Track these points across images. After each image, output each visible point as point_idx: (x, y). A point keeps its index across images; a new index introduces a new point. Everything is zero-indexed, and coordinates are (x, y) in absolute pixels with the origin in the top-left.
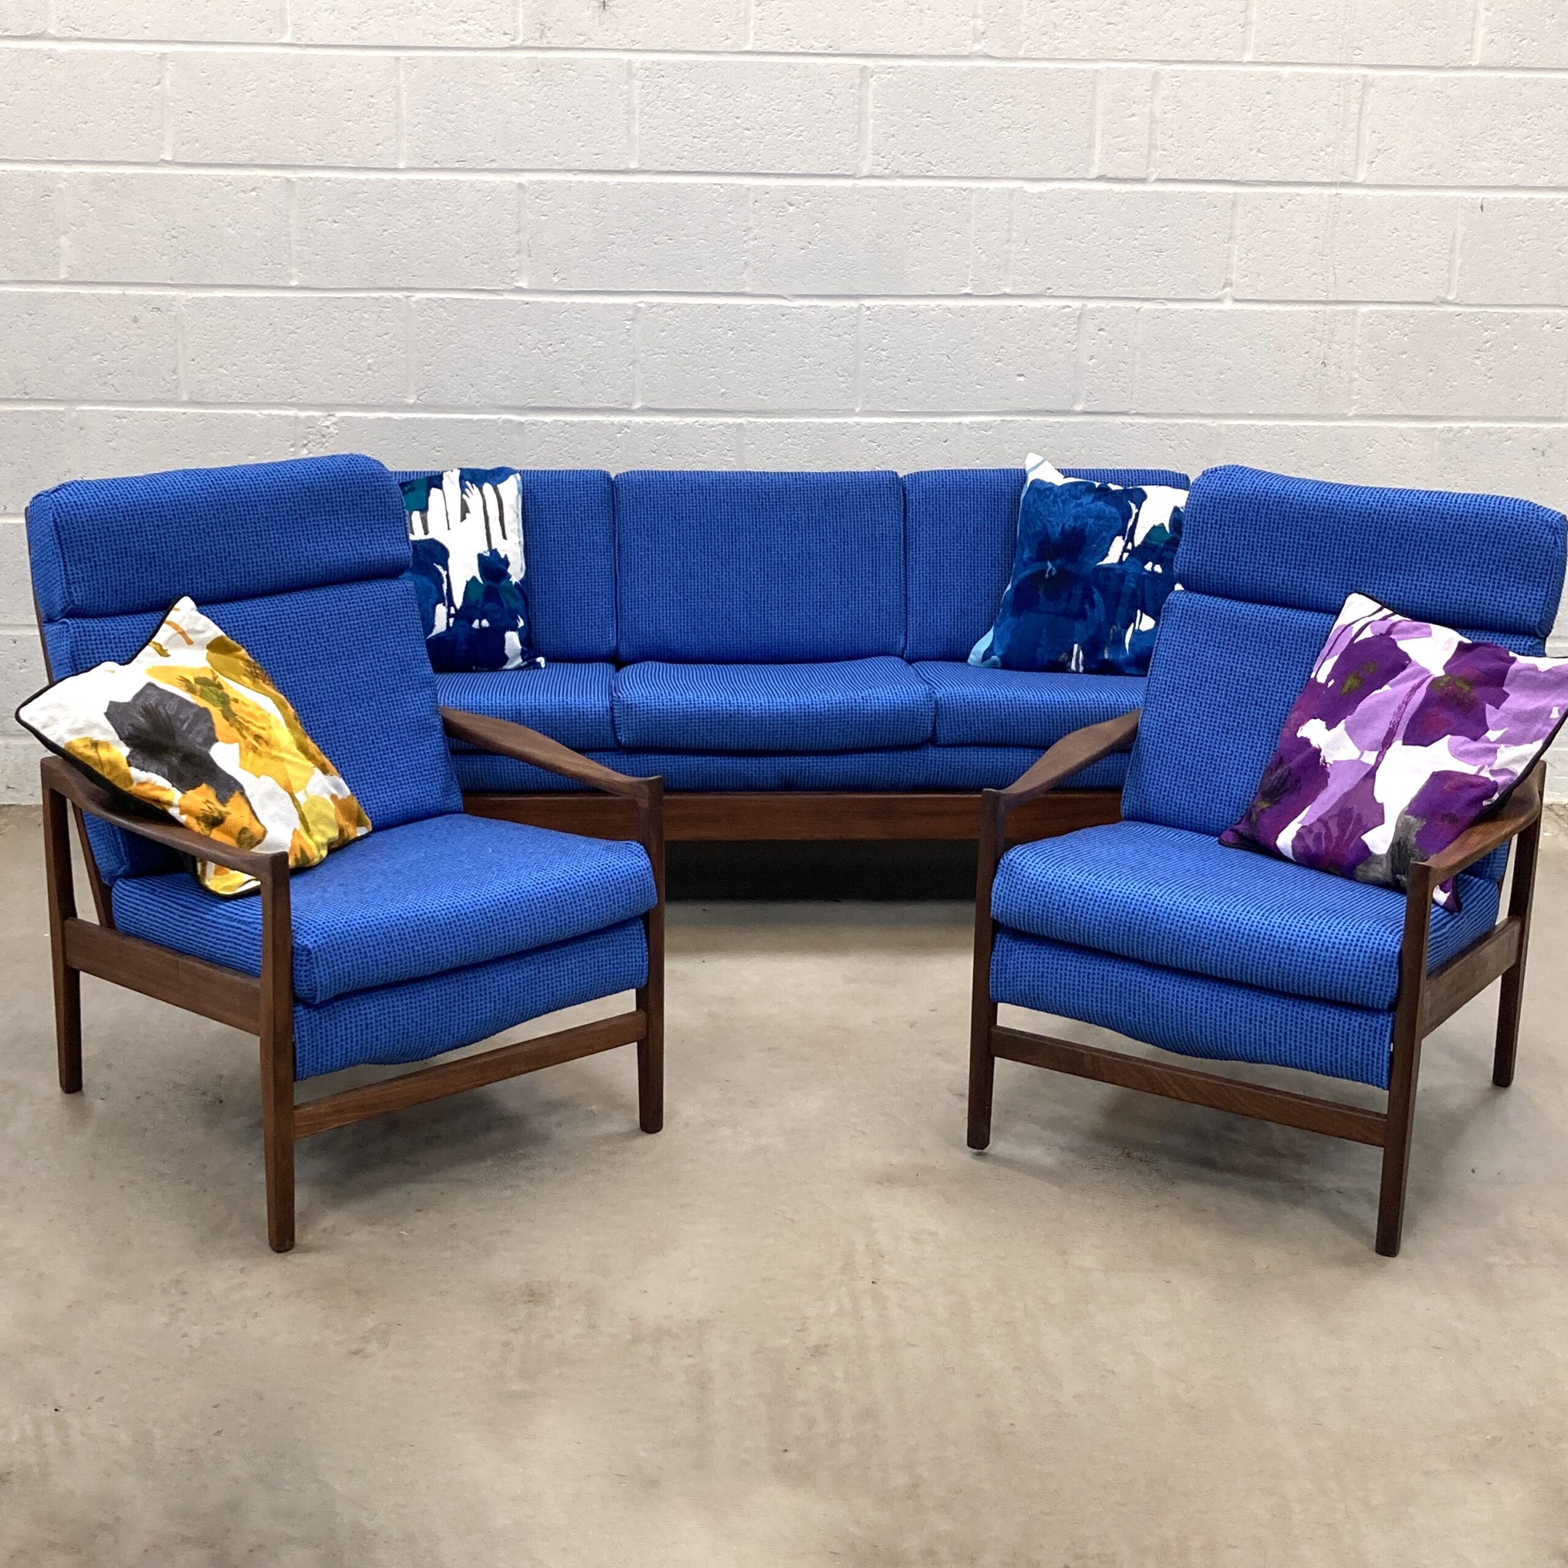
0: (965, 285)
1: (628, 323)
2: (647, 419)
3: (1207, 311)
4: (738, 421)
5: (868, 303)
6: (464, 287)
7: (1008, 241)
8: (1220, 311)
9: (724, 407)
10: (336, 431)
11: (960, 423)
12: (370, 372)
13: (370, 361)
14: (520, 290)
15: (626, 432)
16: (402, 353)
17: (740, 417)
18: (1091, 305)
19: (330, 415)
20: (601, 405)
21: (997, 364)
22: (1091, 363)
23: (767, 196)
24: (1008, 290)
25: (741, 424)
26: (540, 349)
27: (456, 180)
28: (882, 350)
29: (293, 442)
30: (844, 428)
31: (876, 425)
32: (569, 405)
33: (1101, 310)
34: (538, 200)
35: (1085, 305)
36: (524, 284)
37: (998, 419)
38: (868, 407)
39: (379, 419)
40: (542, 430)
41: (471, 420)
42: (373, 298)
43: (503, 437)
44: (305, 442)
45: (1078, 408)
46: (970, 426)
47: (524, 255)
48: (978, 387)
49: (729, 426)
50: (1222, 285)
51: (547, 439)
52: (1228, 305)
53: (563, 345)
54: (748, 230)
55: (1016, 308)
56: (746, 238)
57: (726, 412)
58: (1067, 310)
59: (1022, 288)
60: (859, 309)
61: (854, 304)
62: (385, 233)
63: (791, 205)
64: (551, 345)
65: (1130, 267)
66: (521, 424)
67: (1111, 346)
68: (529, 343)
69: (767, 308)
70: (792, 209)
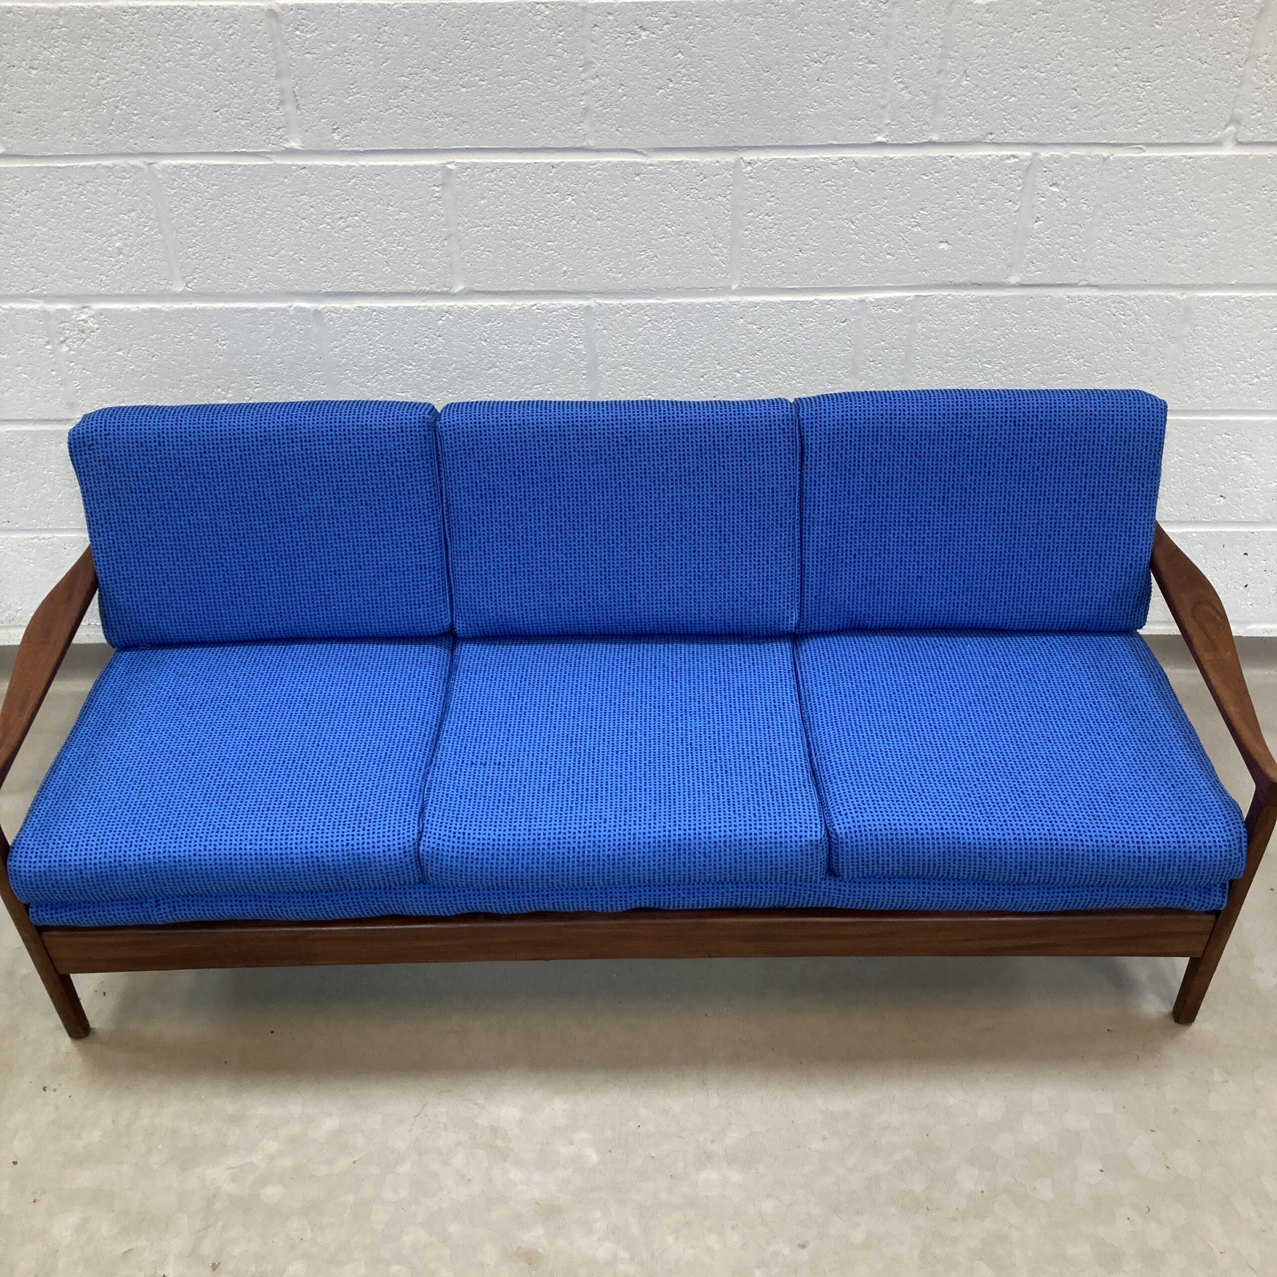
0: (879, 131)
1: (438, 189)
2: (472, 304)
3: (1199, 157)
4: (585, 303)
5: (748, 156)
6: (220, 150)
7: (940, 72)
8: (1216, 158)
9: (569, 288)
10: (96, 326)
11: (862, 301)
12: (121, 257)
13: (117, 244)
14: (291, 152)
15: (448, 318)
16: (156, 234)
17: (588, 299)
18: (1044, 153)
19: (84, 307)
20: (414, 288)
21: (915, 230)
22: (1036, 226)
23: (611, 17)
24: (935, 138)
25: (589, 308)
26: (328, 224)
27: (182, 7)
28: (767, 214)
29: (47, 339)
30: (718, 309)
31: (756, 305)
32: (373, 289)
33: (1057, 159)
34: (298, 33)
35: (1035, 154)
36: (294, 144)
37: (911, 294)
38: (747, 283)
39: (144, 311)
40: (344, 318)
41: (255, 309)
42: (107, 167)
43: (298, 327)
44: (62, 339)
45: (1013, 280)
46: (877, 303)
47: (290, 107)
48: (889, 257)
49: (574, 309)
50: (1223, 124)
51: (353, 328)
52: (1228, 151)
53: (357, 218)
54: (587, 64)
55: (944, 159)
56: (583, 76)
57: (569, 293)
58: (1013, 160)
59: (954, 134)
60: (737, 165)
61: (730, 158)
62: (102, 82)
63: (644, 30)
64: (341, 218)
65: (1103, 103)
66: (317, 312)
67: (1064, 204)
68: (314, 217)
69: (616, 165)
70: (643, 33)
